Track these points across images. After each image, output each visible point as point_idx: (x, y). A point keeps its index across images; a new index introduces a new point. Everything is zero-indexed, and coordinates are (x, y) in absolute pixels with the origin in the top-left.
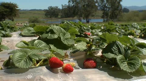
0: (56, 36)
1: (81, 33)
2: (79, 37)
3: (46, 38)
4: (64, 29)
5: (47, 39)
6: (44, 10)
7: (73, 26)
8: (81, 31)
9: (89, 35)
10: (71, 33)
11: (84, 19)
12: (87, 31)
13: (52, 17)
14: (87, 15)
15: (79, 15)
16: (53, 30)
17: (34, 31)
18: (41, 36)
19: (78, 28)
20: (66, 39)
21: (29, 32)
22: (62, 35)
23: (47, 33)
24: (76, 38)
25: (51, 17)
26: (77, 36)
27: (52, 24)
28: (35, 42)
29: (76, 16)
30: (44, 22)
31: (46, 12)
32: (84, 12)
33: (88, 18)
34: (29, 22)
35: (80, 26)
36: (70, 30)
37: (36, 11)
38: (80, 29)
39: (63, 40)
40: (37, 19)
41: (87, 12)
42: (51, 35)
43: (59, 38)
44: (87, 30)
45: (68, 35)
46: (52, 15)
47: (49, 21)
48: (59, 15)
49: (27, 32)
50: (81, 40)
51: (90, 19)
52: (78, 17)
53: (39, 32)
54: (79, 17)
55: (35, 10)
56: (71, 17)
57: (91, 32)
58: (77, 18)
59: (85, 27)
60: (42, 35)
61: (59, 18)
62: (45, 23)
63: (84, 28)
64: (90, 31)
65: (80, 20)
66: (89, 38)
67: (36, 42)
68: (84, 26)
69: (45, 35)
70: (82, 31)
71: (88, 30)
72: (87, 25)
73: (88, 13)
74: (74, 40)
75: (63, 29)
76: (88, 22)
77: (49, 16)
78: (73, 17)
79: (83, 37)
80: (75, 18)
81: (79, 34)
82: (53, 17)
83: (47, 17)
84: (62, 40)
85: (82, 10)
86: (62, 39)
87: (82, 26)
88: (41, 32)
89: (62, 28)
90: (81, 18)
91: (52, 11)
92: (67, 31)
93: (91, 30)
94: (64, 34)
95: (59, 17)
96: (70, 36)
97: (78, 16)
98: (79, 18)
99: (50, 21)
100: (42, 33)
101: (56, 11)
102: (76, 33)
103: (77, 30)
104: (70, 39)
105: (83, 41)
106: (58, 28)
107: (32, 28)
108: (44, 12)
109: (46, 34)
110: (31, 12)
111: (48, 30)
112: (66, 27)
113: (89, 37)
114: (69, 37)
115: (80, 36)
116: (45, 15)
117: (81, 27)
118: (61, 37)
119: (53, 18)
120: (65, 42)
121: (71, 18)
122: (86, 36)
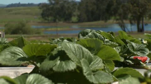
0: (72, 66)
1: (126, 58)
2: (122, 68)
3: (51, 69)
4: (90, 49)
5: (52, 72)
6: (40, 4)
7: (107, 42)
8: (126, 52)
9: (144, 61)
10: (104, 59)
11: (131, 23)
12: (139, 53)
13: (57, 20)
14: (139, 14)
15: (120, 15)
16: (66, 52)
17: (25, 55)
18: (38, 65)
19: (120, 45)
20: (93, 71)
21: (14, 57)
22: (85, 63)
23: (53, 58)
24: (116, 68)
25: (55, 21)
26: (118, 64)
27: (57, 36)
28: (28, 80)
29: (113, 18)
30: (39, 33)
31: (45, 8)
32: (131, 7)
33: (141, 22)
34: (6, 33)
35: (124, 41)
36: (101, 52)
37: (22, 7)
38: (125, 47)
39: (88, 75)
40: (23, 25)
41: (137, 8)
42: (61, 64)
43: (79, 68)
44: (139, 51)
45: (98, 63)
46: (58, 16)
47: (50, 29)
48: (74, 16)
49: (9, 56)
50: (127, 73)
51: (146, 24)
52: (117, 20)
53: (34, 56)
54: (120, 19)
55: (19, 5)
56: (103, 20)
57: (148, 56)
58: (115, 21)
59: (134, 44)
60: (42, 63)
61: (73, 22)
62: (42, 34)
63: (133, 46)
64: (147, 54)
65: (123, 26)
66: (143, 68)
67: (31, 78)
68: (133, 41)
69: (47, 64)
70: (129, 52)
71: (142, 51)
72: (140, 39)
73: (141, 10)
74: (112, 73)
75: (87, 50)
76: (141, 30)
77: (50, 18)
78: (106, 19)
79: (130, 66)
80: (111, 21)
81: (122, 60)
82: (60, 20)
83: (46, 19)
84: (85, 74)
85: (126, 4)
86: (84, 71)
87: (127, 40)
88: (39, 57)
89: (84, 49)
90: (124, 21)
91: (58, 6)
92: (95, 55)
93: (147, 50)
94: (90, 61)
95: (74, 19)
96: (101, 65)
97: (118, 17)
98: (120, 21)
99: (52, 29)
100: (41, 59)
101: (66, 5)
102: (116, 59)
103: (117, 50)
104: (102, 72)
105: (132, 76)
106: (76, 47)
107: (20, 49)
108: (40, 8)
109: (51, 62)
110: (9, 11)
111: (54, 53)
112: (93, 45)
113: (145, 65)
114: (101, 67)
115: (124, 65)
116: (40, 16)
117: (126, 43)
118: (84, 68)
119: (61, 23)
120: (91, 78)
121: (101, 22)
122: (137, 64)
